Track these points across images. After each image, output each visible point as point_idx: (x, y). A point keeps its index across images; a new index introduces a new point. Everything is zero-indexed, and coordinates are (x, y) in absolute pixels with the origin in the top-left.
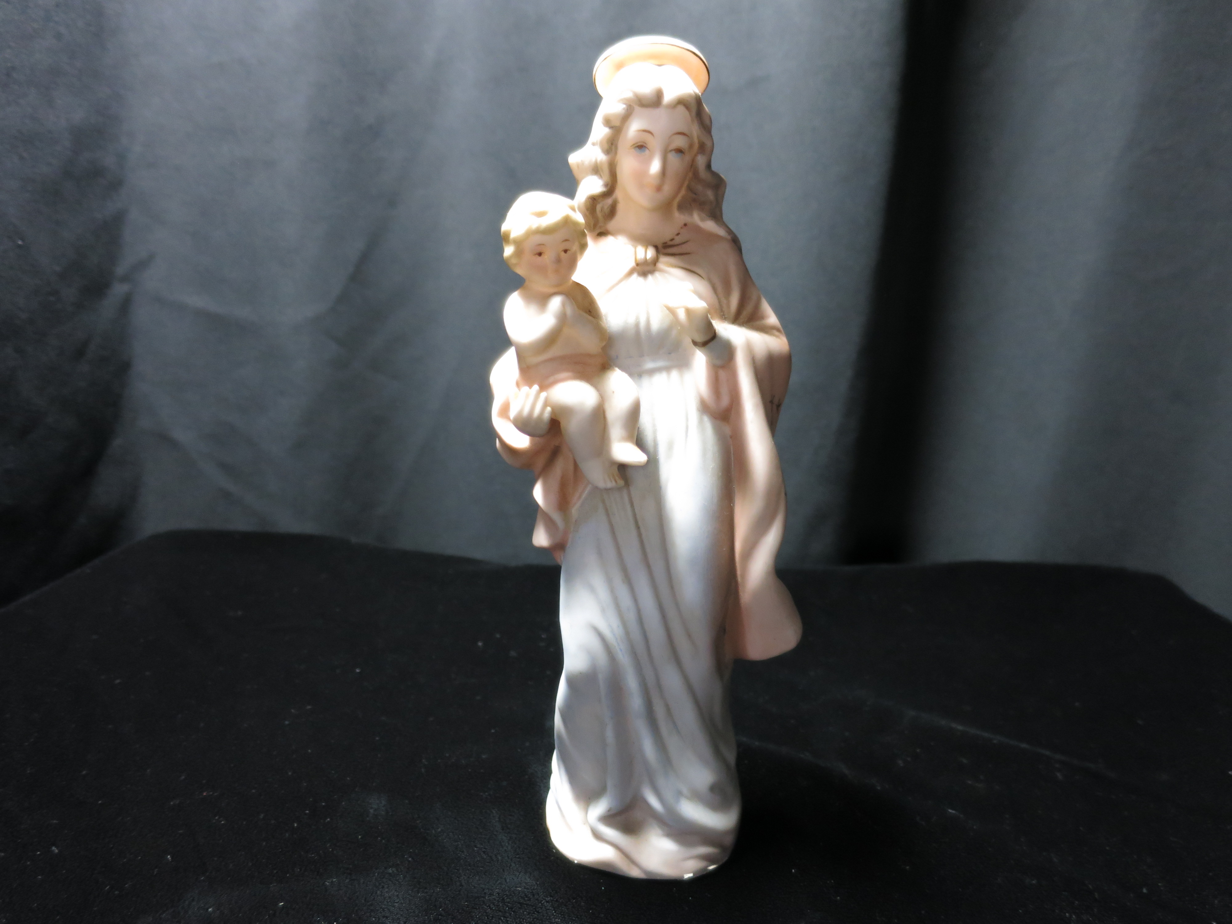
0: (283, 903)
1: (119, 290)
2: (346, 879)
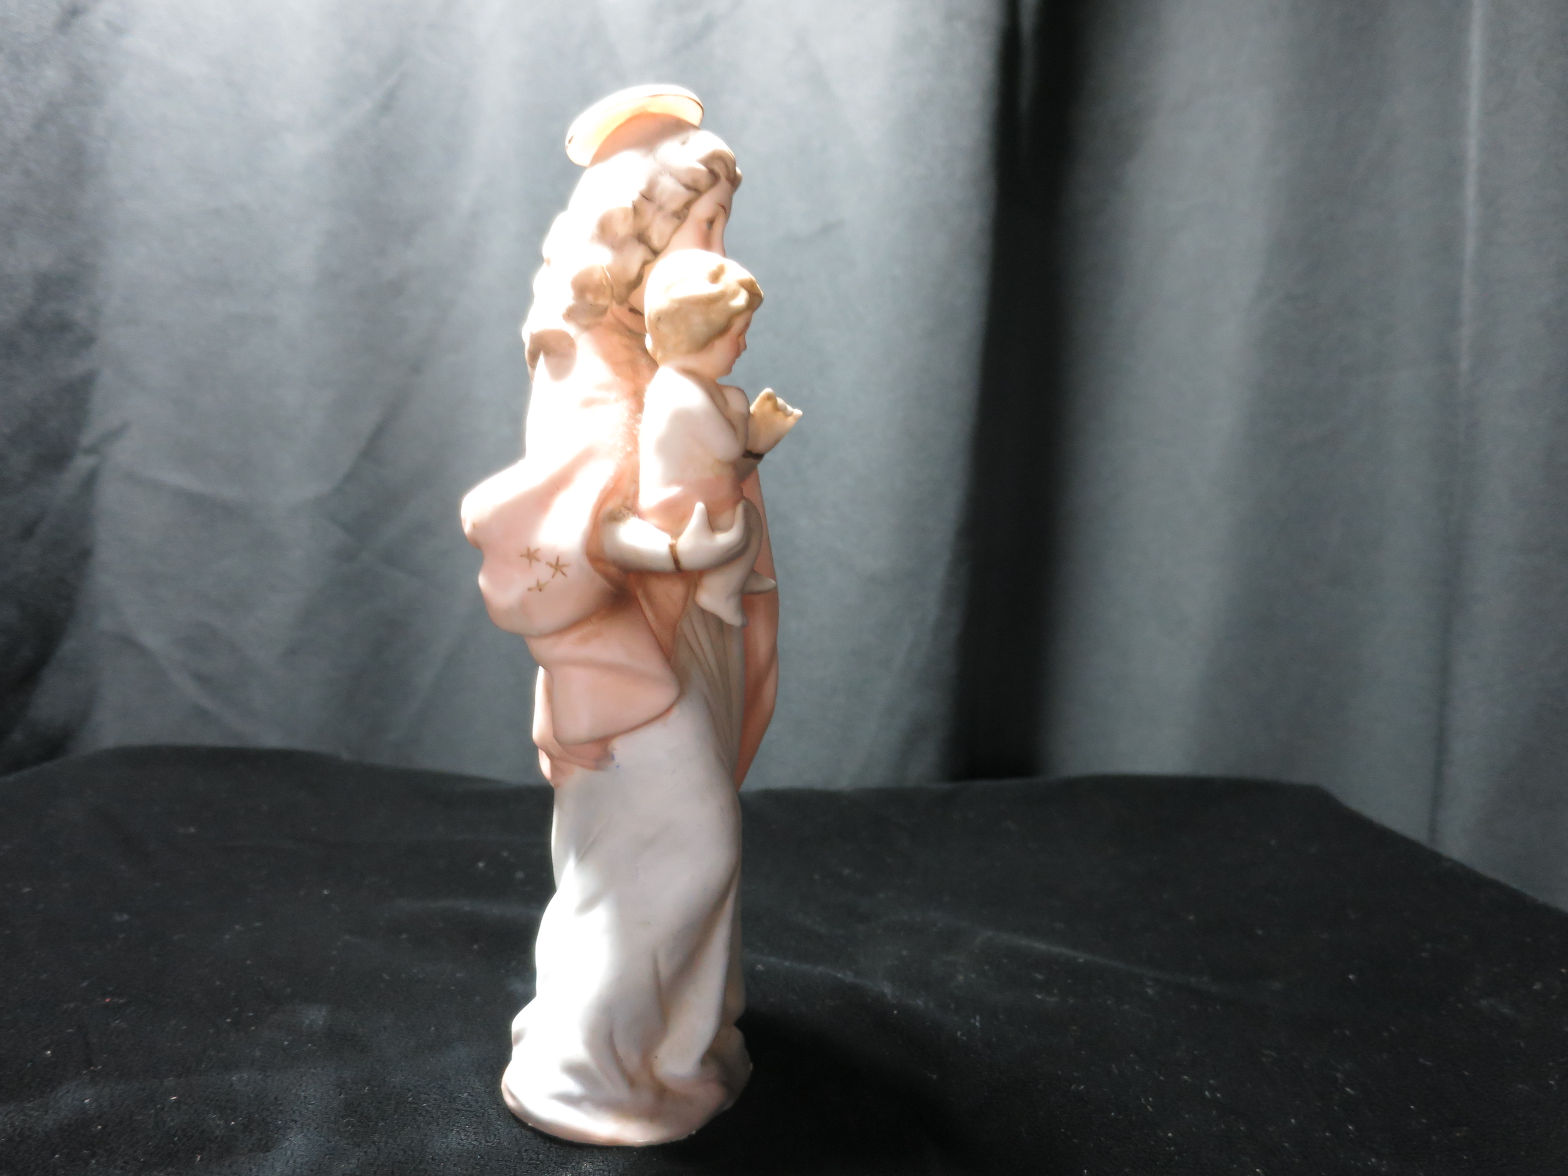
0: (175, 1098)
1: (83, 463)
2: (259, 1074)
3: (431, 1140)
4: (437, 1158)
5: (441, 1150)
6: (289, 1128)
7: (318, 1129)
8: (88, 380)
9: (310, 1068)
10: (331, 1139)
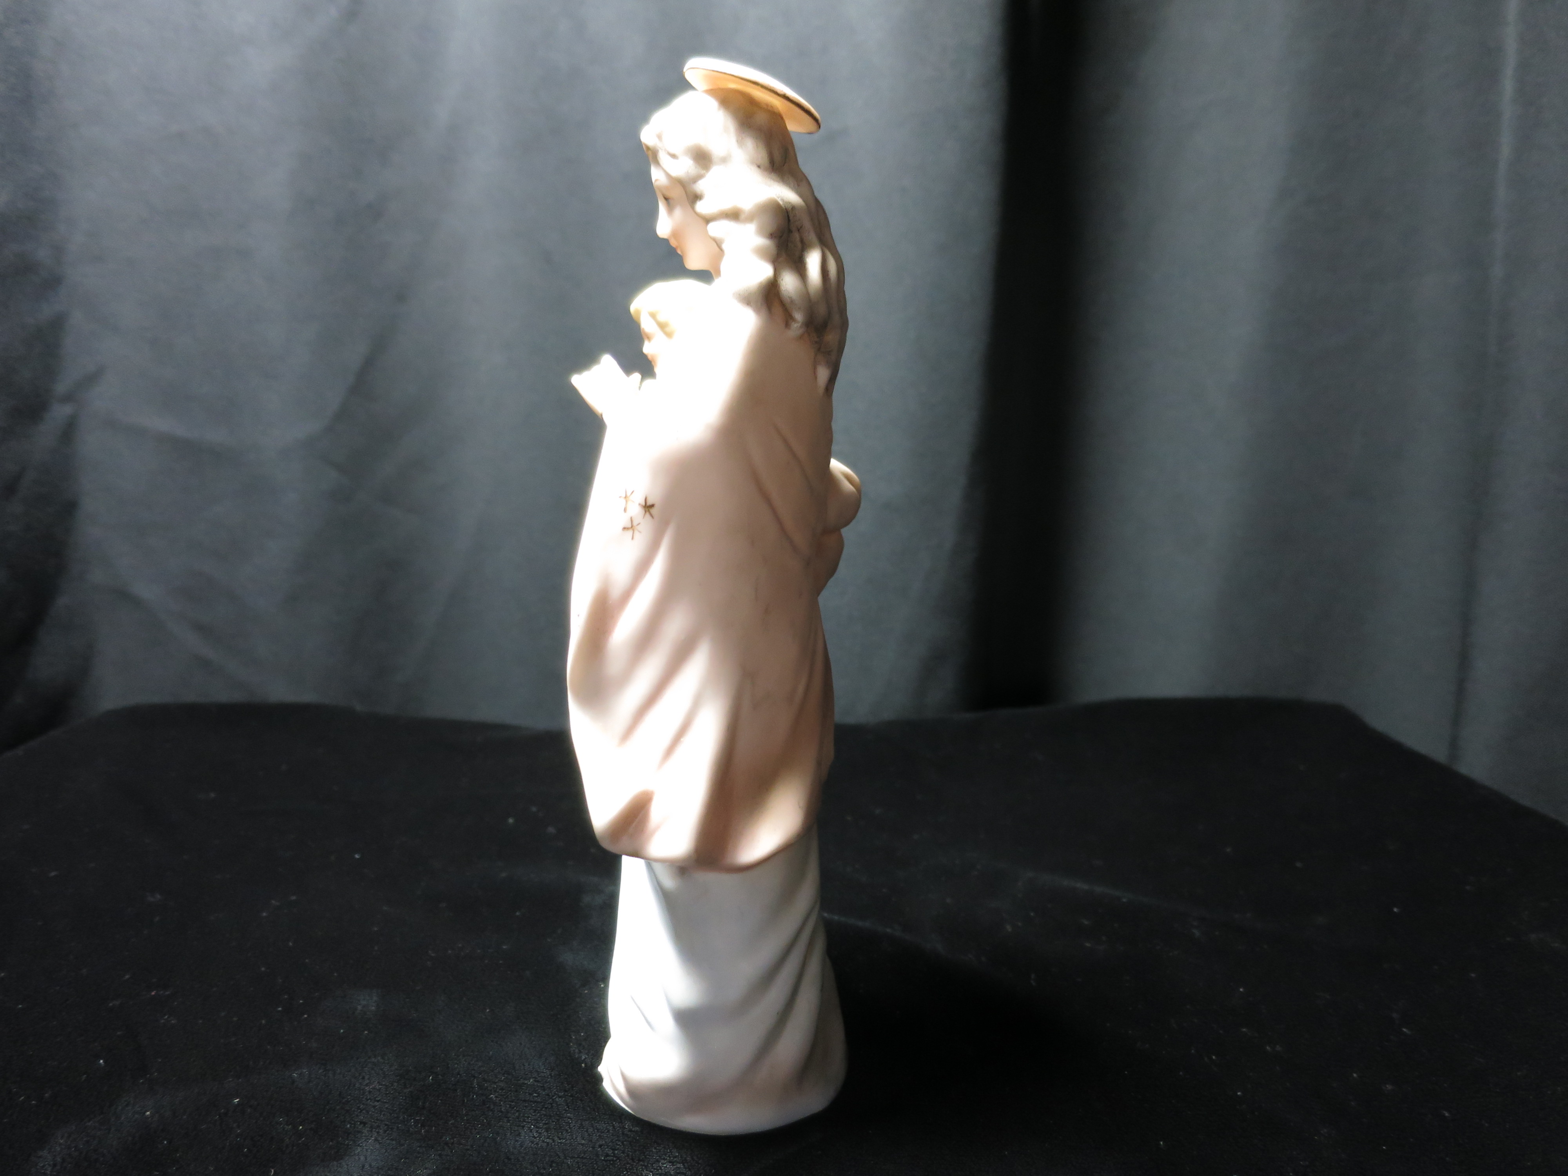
0: (238, 1100)
1: (60, 412)
2: (320, 1069)
3: (504, 1139)
4: (512, 1157)
5: (515, 1149)
6: (359, 1132)
7: (388, 1132)
8: (58, 324)
9: (369, 1058)
10: (402, 1142)
